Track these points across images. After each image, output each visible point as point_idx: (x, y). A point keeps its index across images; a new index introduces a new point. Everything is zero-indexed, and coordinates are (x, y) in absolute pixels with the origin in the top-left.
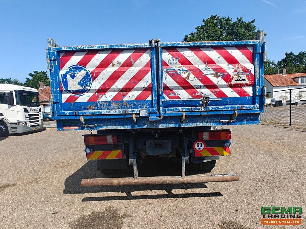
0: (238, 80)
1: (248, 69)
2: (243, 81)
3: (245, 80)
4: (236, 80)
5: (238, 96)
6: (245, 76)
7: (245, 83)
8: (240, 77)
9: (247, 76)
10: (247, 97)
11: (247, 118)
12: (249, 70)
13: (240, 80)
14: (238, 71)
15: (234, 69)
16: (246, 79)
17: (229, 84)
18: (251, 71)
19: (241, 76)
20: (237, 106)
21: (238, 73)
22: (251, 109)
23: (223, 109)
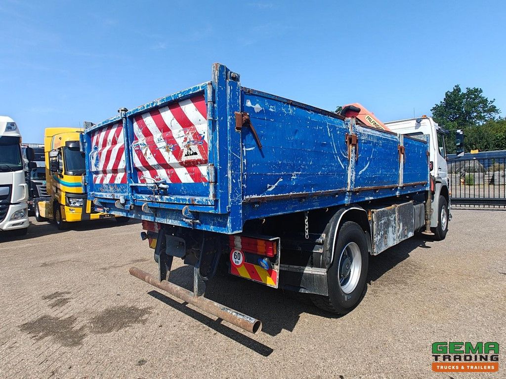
0: (188, 155)
1: (200, 135)
2: (194, 156)
3: (197, 154)
4: (186, 155)
5: (192, 181)
6: (196, 146)
7: (196, 159)
8: (190, 150)
9: (199, 147)
10: (203, 183)
11: (214, 220)
12: (202, 136)
13: (191, 155)
14: (188, 140)
15: (183, 138)
16: (198, 152)
17: (180, 161)
18: (204, 136)
19: (191, 147)
20: (187, 198)
21: (188, 142)
22: (204, 205)
23: (176, 202)
